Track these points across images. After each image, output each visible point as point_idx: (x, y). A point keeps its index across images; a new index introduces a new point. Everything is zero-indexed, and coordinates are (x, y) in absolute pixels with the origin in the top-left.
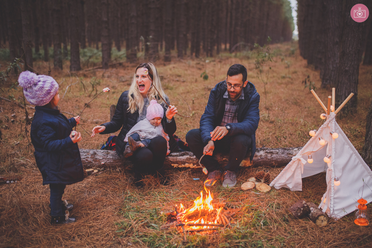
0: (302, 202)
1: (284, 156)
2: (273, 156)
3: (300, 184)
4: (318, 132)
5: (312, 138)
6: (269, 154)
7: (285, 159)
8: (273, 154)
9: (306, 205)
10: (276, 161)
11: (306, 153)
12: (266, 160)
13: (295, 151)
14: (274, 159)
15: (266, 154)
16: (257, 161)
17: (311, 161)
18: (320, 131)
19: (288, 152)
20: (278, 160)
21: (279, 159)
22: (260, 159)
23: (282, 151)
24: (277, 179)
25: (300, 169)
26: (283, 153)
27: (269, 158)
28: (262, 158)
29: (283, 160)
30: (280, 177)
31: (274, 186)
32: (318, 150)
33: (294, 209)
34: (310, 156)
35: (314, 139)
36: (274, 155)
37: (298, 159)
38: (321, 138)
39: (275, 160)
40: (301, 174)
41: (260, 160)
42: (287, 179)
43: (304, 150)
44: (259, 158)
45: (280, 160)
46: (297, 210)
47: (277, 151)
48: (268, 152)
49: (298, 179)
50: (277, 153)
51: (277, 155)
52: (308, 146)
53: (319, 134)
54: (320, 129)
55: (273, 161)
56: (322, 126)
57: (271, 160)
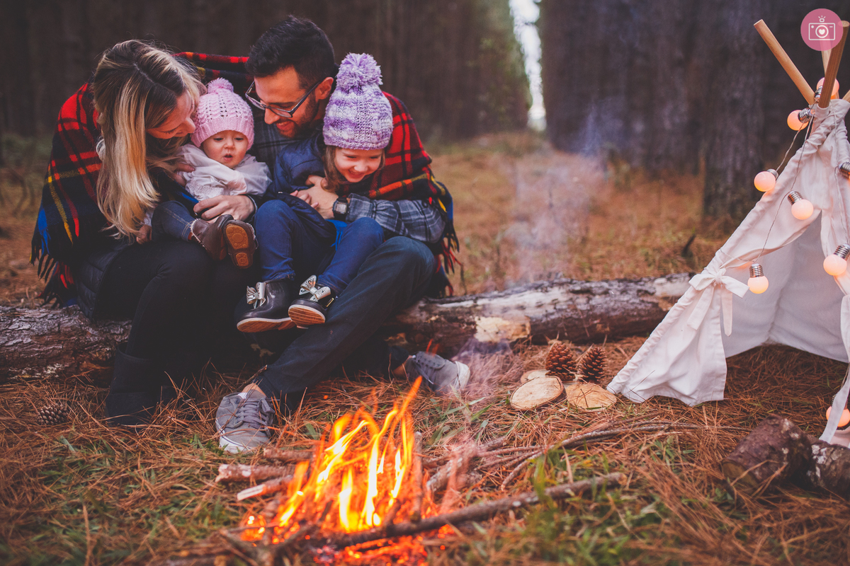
0: (778, 426)
1: (627, 301)
2: (593, 302)
3: (720, 376)
4: (784, 177)
5: (765, 199)
6: (580, 296)
7: (633, 310)
8: (594, 295)
9: (797, 436)
10: (604, 318)
11: (741, 258)
12: (575, 316)
13: (661, 284)
14: (597, 311)
15: (571, 295)
16: (544, 320)
17: (760, 284)
18: (793, 171)
19: (639, 287)
20: (613, 314)
21: (614, 310)
22: (552, 314)
23: (619, 286)
24: (635, 364)
25: (718, 320)
26: (624, 292)
27: (584, 307)
28: (560, 310)
29: (628, 315)
30: (646, 354)
31: (625, 392)
32: (786, 242)
33: (754, 455)
34: (756, 266)
35: (772, 203)
36: (597, 300)
37: (712, 284)
38: (795, 196)
39: (601, 316)
40: (720, 338)
41: (553, 317)
42: (672, 360)
43: (732, 249)
44: (551, 309)
45: (617, 313)
46: (769, 457)
47: (606, 285)
48: (578, 288)
49: (715, 357)
50: (606, 293)
51: (608, 299)
52: (747, 230)
53: (787, 183)
54: (791, 164)
55: (595, 317)
56: (799, 152)
57: (590, 315)
